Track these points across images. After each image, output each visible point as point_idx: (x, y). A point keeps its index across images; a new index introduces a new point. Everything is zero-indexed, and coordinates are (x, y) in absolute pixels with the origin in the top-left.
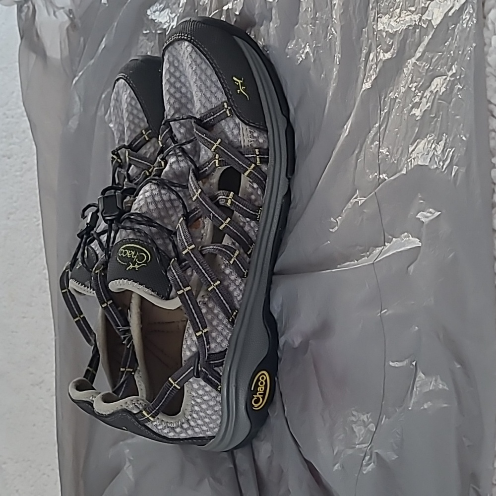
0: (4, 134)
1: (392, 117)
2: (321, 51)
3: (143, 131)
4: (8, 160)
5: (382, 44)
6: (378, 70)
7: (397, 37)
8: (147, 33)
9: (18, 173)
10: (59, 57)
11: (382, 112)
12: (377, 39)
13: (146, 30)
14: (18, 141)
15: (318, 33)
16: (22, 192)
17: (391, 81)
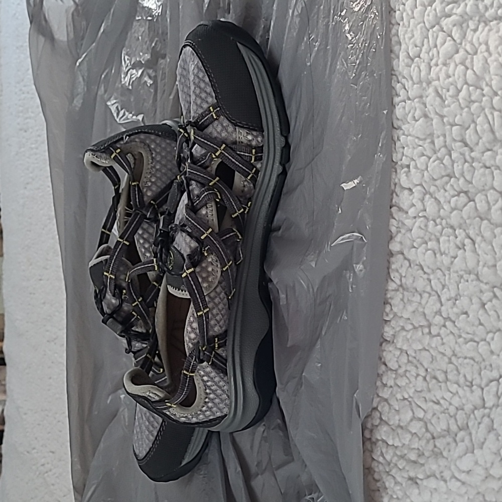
0: (21, 108)
3: (211, 108)
4: (25, 134)
8: (139, 20)
9: (33, 146)
10: (65, 39)
13: (138, 17)
14: (33, 115)
16: (37, 163)
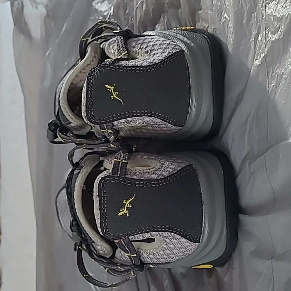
1: (280, 90)
2: (218, 32)
5: (270, 27)
6: (266, 49)
7: (284, 21)
8: (93, 19)
11: (270, 86)
12: (266, 23)
13: (92, 17)
15: (215, 16)
17: (278, 59)
